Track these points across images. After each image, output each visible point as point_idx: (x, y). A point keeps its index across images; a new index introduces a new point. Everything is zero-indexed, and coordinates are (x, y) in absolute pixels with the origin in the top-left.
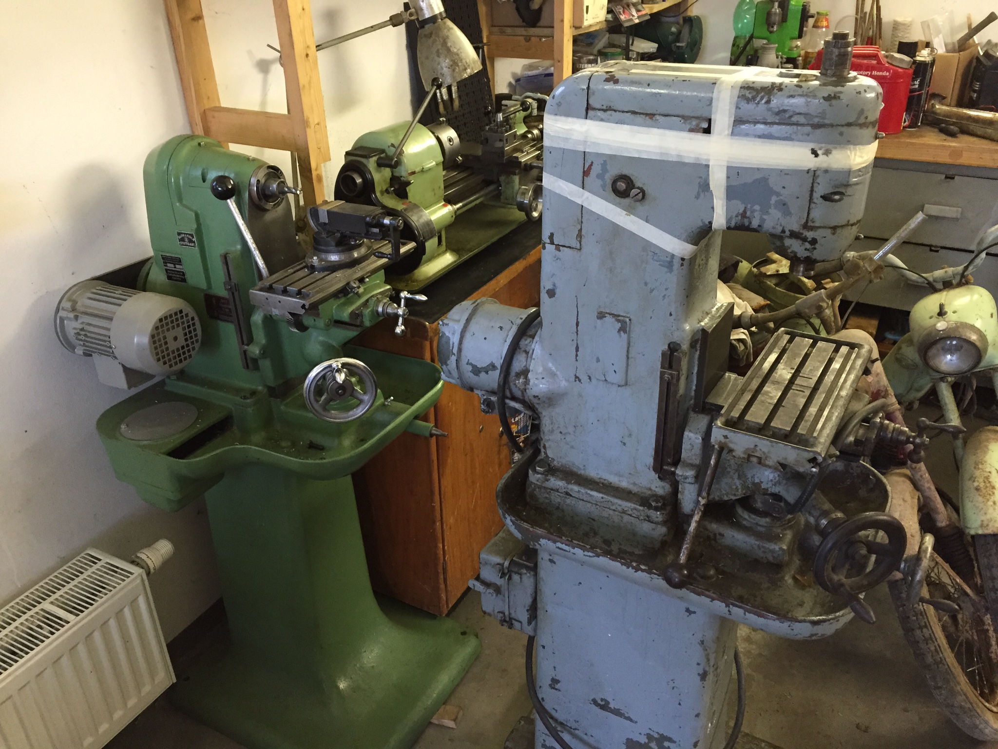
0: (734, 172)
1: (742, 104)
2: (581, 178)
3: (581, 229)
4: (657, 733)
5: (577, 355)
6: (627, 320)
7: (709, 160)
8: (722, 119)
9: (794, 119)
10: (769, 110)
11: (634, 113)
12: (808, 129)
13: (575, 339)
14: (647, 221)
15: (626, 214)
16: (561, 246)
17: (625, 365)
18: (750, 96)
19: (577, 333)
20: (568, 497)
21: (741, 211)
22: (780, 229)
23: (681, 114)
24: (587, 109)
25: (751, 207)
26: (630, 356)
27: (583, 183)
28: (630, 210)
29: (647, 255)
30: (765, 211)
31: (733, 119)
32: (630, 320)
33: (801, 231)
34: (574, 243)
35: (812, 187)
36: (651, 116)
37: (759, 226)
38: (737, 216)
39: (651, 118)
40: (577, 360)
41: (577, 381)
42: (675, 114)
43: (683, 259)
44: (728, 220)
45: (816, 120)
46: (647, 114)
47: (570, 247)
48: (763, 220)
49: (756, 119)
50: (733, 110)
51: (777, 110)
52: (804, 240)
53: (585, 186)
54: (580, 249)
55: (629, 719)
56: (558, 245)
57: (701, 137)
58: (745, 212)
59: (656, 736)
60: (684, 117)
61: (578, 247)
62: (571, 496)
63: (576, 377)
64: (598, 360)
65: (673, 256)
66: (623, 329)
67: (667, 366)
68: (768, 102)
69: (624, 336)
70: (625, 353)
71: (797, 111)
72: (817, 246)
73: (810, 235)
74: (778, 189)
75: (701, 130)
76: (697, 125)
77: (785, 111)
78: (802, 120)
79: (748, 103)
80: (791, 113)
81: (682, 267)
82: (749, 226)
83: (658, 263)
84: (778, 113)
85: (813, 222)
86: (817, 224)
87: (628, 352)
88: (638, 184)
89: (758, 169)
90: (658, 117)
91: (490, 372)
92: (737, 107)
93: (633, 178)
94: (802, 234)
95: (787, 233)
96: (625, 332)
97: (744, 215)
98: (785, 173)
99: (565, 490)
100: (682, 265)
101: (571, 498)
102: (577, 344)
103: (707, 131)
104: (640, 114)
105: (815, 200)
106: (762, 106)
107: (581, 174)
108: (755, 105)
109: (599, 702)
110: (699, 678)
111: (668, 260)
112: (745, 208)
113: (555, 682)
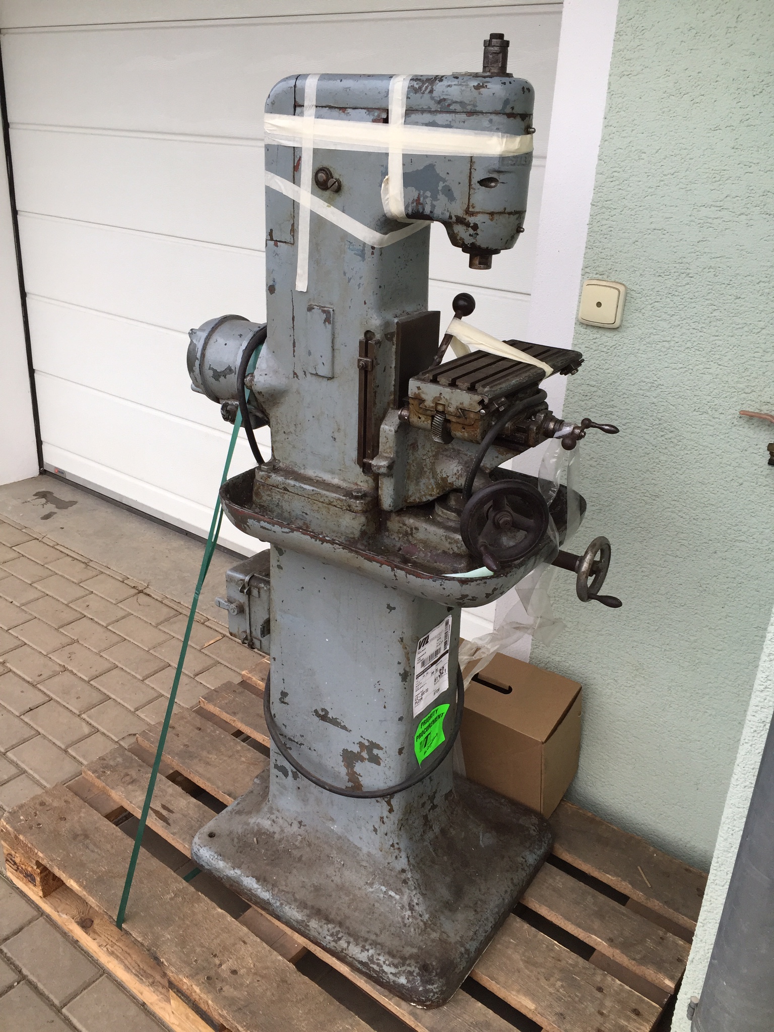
0: (408, 159)
1: (412, 94)
2: (292, 174)
3: (294, 223)
4: (368, 740)
5: (294, 351)
6: (331, 310)
7: (387, 148)
8: (397, 109)
9: (452, 108)
10: (432, 98)
11: (330, 107)
12: (464, 116)
13: (292, 335)
14: (343, 211)
15: (328, 206)
16: (279, 241)
17: (331, 358)
18: (417, 86)
19: (293, 328)
20: (286, 492)
21: (416, 198)
22: (448, 215)
23: (366, 106)
24: (295, 107)
25: (424, 193)
26: (336, 347)
27: (294, 177)
28: (330, 202)
29: (345, 244)
30: (434, 197)
31: (405, 109)
32: (333, 310)
33: (465, 217)
34: (288, 238)
35: (470, 173)
36: (343, 109)
37: (431, 212)
38: (413, 203)
39: (344, 112)
40: (294, 356)
41: (296, 378)
42: (362, 107)
43: (373, 248)
44: (406, 207)
45: (469, 108)
46: (340, 108)
47: (285, 242)
48: (433, 206)
49: (422, 108)
50: (405, 99)
51: (439, 99)
52: (467, 225)
53: (296, 180)
54: (293, 244)
55: (344, 728)
56: (277, 241)
57: (381, 126)
58: (419, 198)
59: (367, 744)
60: (369, 110)
61: (292, 242)
62: (288, 491)
63: (295, 374)
64: (310, 354)
65: (364, 244)
66: (327, 320)
67: (363, 354)
68: (431, 92)
69: (329, 326)
70: (330, 344)
71: (454, 100)
72: (479, 231)
73: (472, 220)
74: (443, 174)
75: (382, 120)
76: (379, 116)
77: (444, 100)
78: (458, 107)
79: (416, 93)
80: (449, 102)
81: (373, 256)
82: (423, 212)
83: (353, 252)
84: (439, 102)
85: (473, 207)
86: (477, 210)
87: (333, 342)
88: (336, 176)
89: (427, 156)
90: (349, 110)
91: (228, 376)
92: (408, 98)
93: (331, 170)
94: (465, 219)
95: (454, 219)
96: (329, 323)
97: (418, 201)
98: (449, 160)
99: (283, 486)
100: (373, 253)
101: (288, 493)
102: (294, 340)
103: (386, 121)
104: (335, 108)
105: (473, 186)
106: (427, 96)
107: (292, 170)
108: (421, 95)
109: (320, 712)
110: (400, 678)
111: (362, 249)
112: (419, 194)
113: (284, 694)
